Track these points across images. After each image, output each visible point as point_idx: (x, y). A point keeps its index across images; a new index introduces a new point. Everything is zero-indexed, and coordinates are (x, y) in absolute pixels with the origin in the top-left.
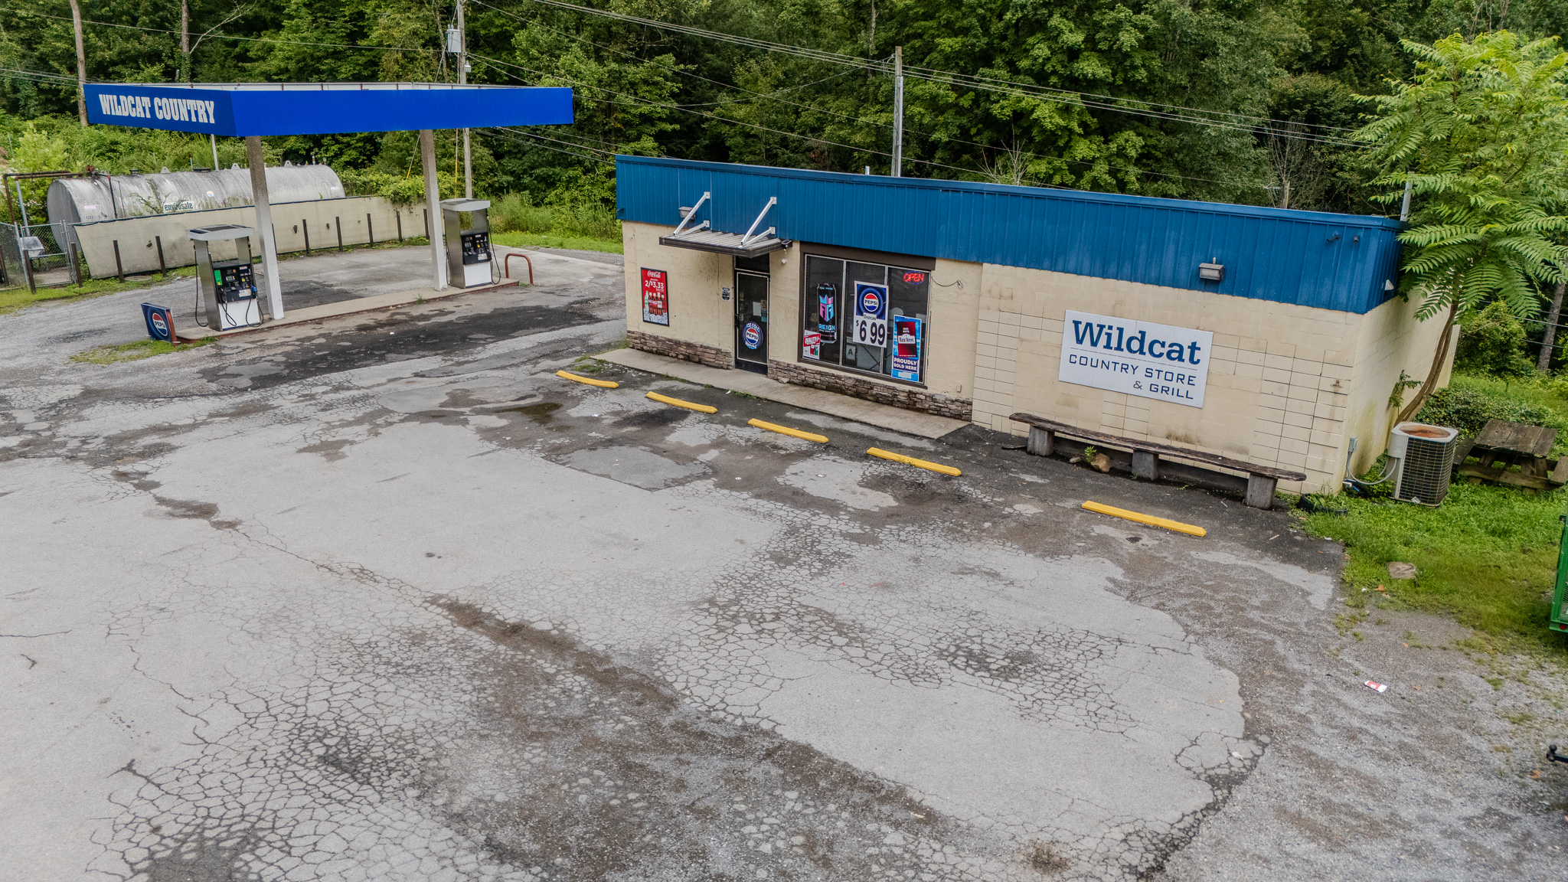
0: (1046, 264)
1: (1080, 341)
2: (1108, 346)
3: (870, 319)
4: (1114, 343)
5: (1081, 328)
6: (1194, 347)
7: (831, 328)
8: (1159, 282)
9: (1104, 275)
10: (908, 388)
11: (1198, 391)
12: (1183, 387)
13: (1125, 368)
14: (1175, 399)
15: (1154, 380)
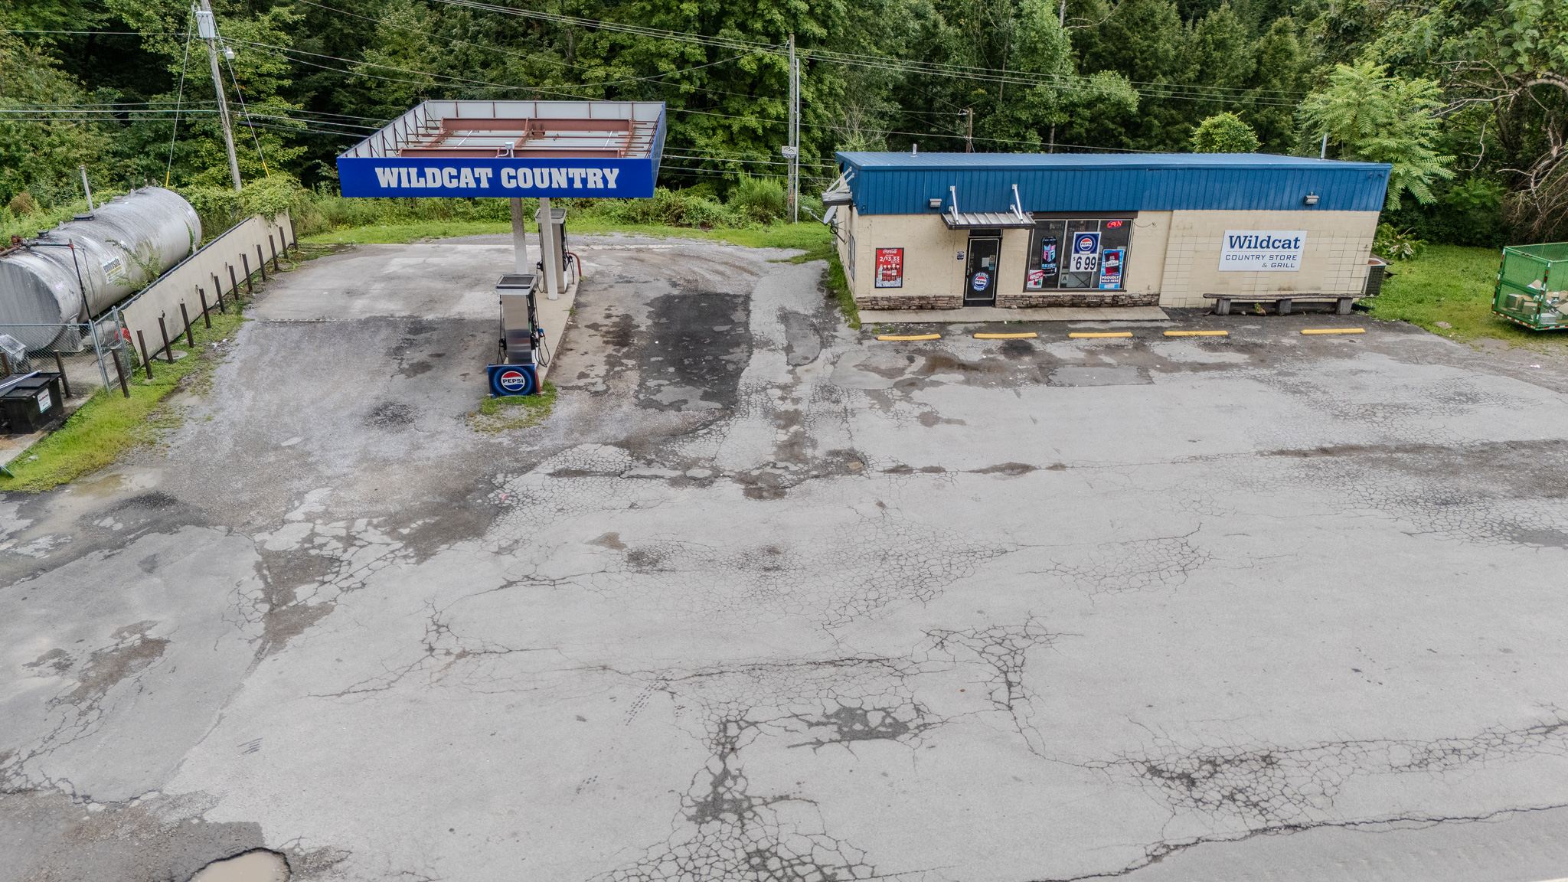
0: (1215, 205)
1: (1232, 247)
2: (1249, 247)
3: (1084, 255)
4: (1253, 245)
5: (1234, 239)
6: (1297, 240)
7: (1052, 265)
8: (1280, 208)
9: (1249, 208)
10: (1112, 294)
11: (1297, 264)
12: (1289, 262)
13: (1258, 257)
14: (1285, 269)
15: (1274, 261)
